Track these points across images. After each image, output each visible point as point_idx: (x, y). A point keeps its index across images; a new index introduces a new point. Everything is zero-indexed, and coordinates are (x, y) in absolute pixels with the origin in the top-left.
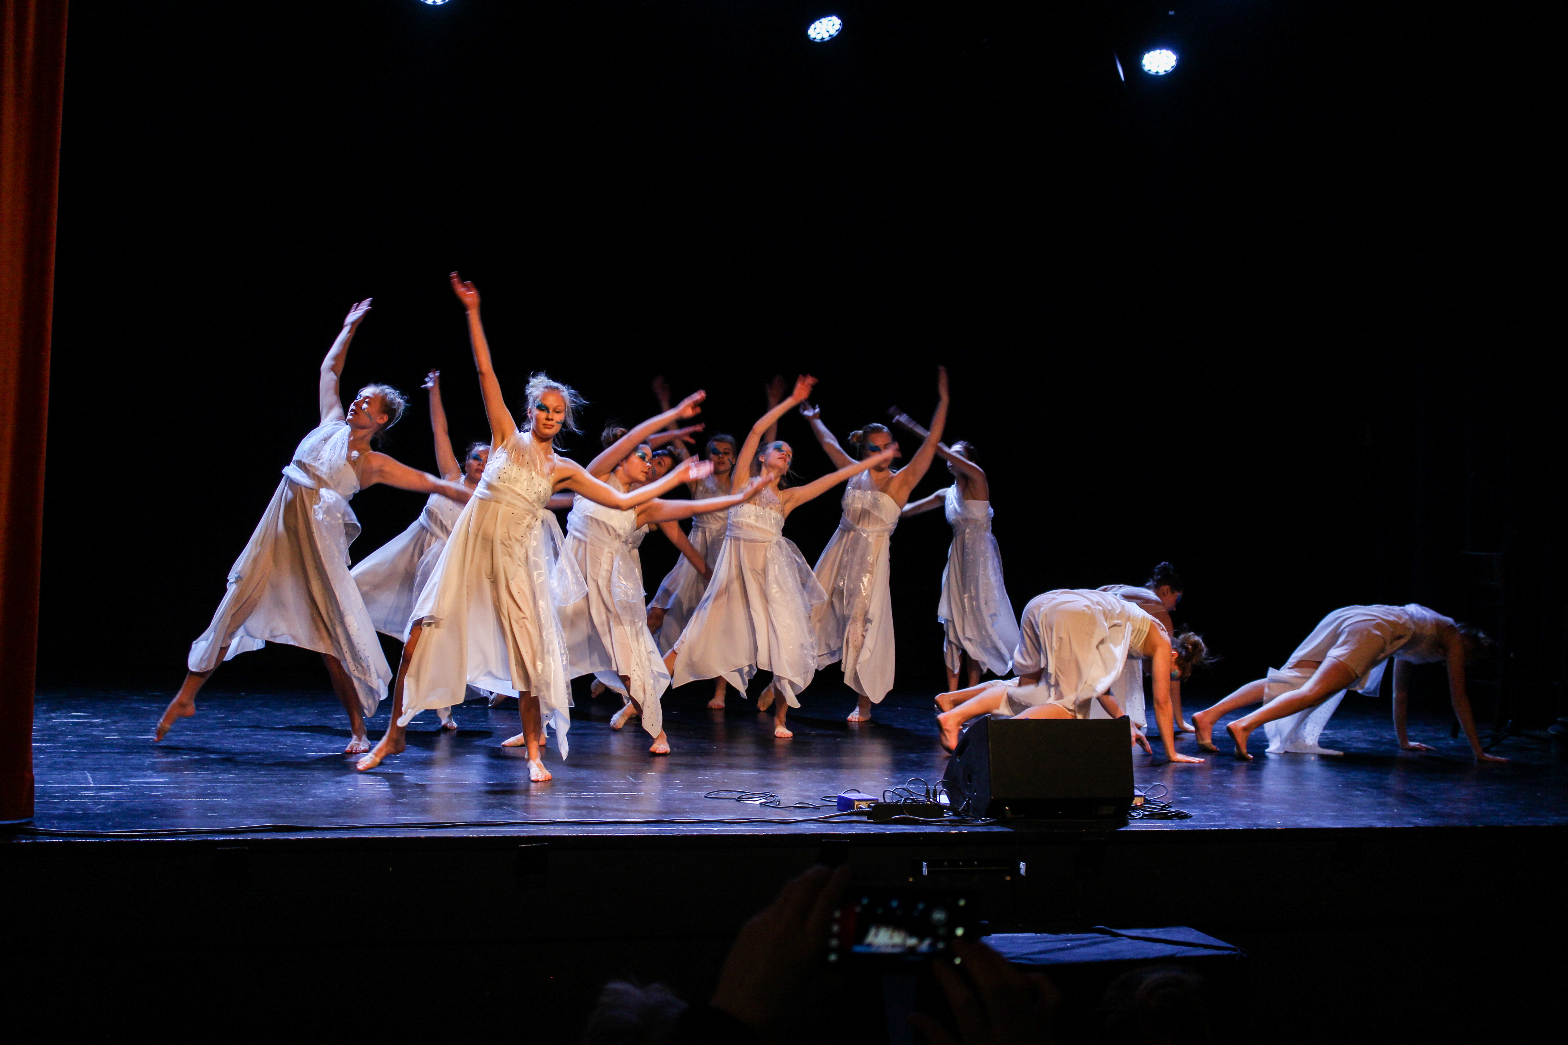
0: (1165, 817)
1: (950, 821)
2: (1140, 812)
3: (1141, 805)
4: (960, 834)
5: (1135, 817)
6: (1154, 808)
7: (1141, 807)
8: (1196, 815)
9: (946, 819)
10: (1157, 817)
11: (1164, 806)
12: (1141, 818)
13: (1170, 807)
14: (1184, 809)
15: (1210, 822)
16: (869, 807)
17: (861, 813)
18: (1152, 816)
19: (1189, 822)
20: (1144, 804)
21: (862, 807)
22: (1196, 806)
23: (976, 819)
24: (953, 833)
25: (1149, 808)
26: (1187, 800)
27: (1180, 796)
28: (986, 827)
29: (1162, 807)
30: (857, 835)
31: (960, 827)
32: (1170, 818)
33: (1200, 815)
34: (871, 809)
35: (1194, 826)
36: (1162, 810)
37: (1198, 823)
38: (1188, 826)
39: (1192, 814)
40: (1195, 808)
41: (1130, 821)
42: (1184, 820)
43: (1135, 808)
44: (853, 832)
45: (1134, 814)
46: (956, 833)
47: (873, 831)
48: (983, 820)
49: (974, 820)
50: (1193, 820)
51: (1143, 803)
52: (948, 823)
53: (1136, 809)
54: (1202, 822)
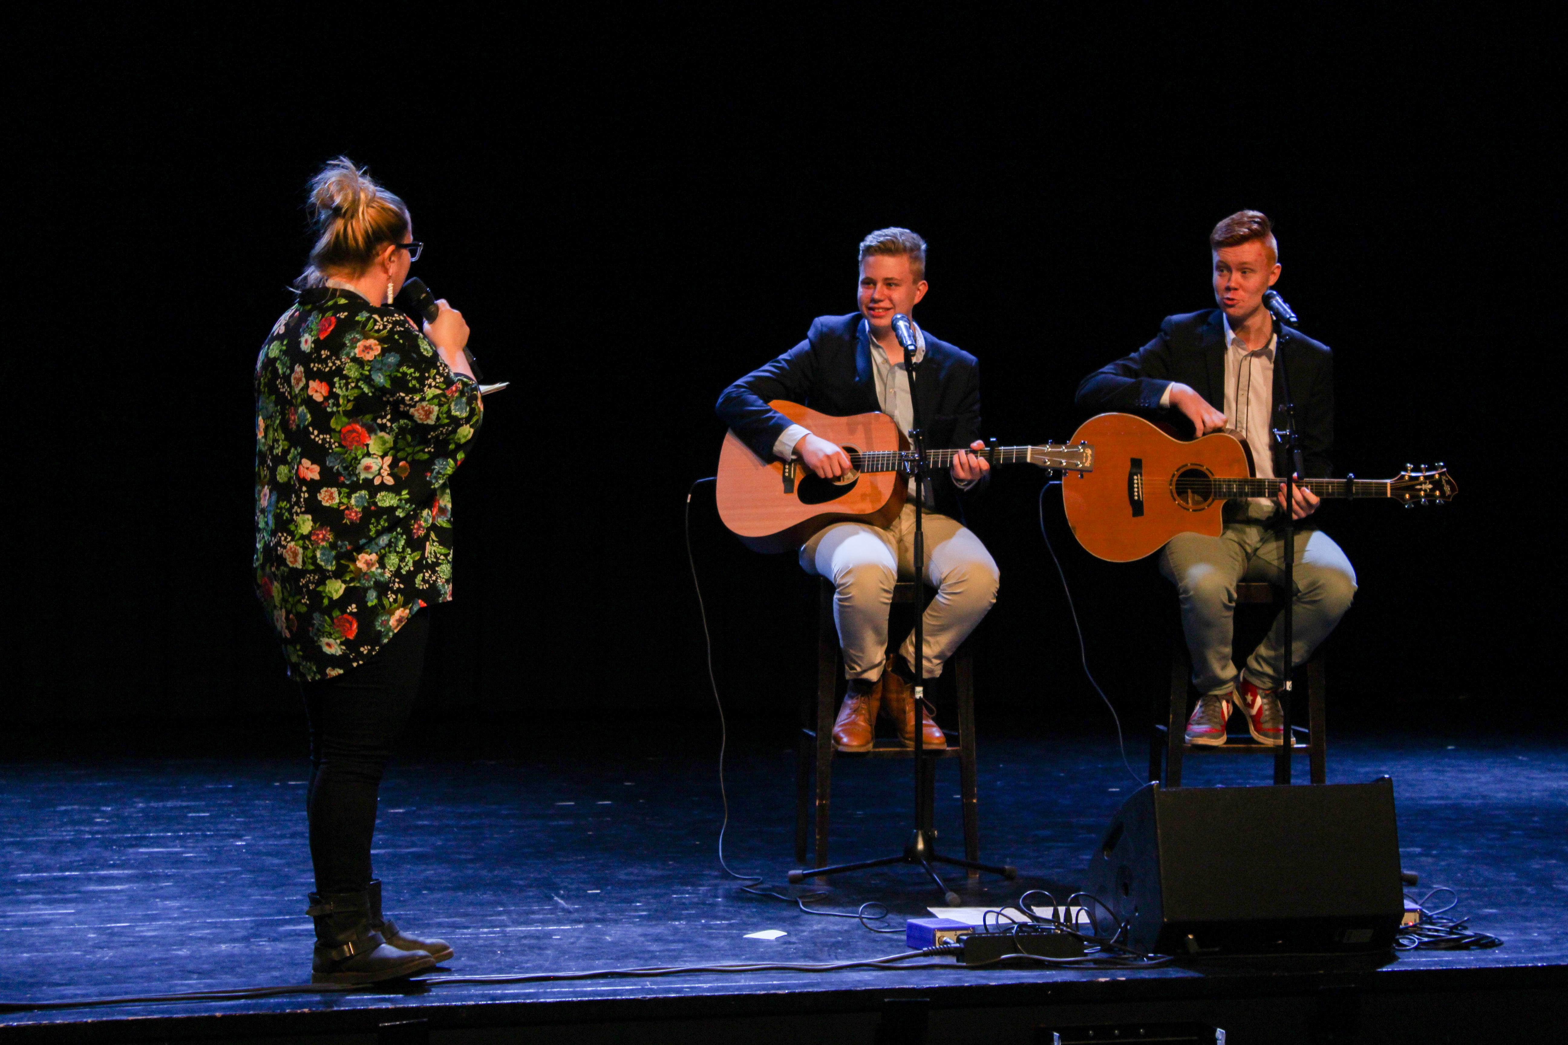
0: (1457, 945)
1: (1095, 961)
2: (1415, 937)
3: (1413, 926)
4: (1114, 984)
5: (1406, 946)
6: (1437, 931)
7: (1416, 929)
8: (1509, 941)
9: (1089, 957)
10: (1443, 945)
11: (1455, 927)
12: (1416, 948)
13: (1465, 928)
14: (1487, 929)
15: (1533, 952)
16: (959, 940)
17: (946, 951)
18: (1435, 944)
19: (1497, 953)
20: (1420, 924)
21: (948, 940)
22: (1508, 924)
23: (1138, 956)
24: (1102, 983)
25: (1429, 930)
26: (1491, 914)
27: (1479, 907)
28: (1156, 970)
29: (1452, 928)
30: (941, 989)
31: (1113, 971)
32: (1466, 947)
33: (1515, 941)
34: (962, 945)
35: (1506, 961)
36: (1451, 932)
37: (1514, 955)
38: (1497, 961)
39: (1503, 939)
40: (1506, 929)
41: (1398, 954)
42: (1489, 951)
43: (1406, 931)
44: (936, 984)
45: (1405, 942)
46: (1106, 982)
47: (967, 982)
48: (1149, 958)
49: (1135, 959)
50: (1505, 950)
51: (1418, 921)
52: (1092, 966)
53: (1407, 933)
54: (1521, 953)
